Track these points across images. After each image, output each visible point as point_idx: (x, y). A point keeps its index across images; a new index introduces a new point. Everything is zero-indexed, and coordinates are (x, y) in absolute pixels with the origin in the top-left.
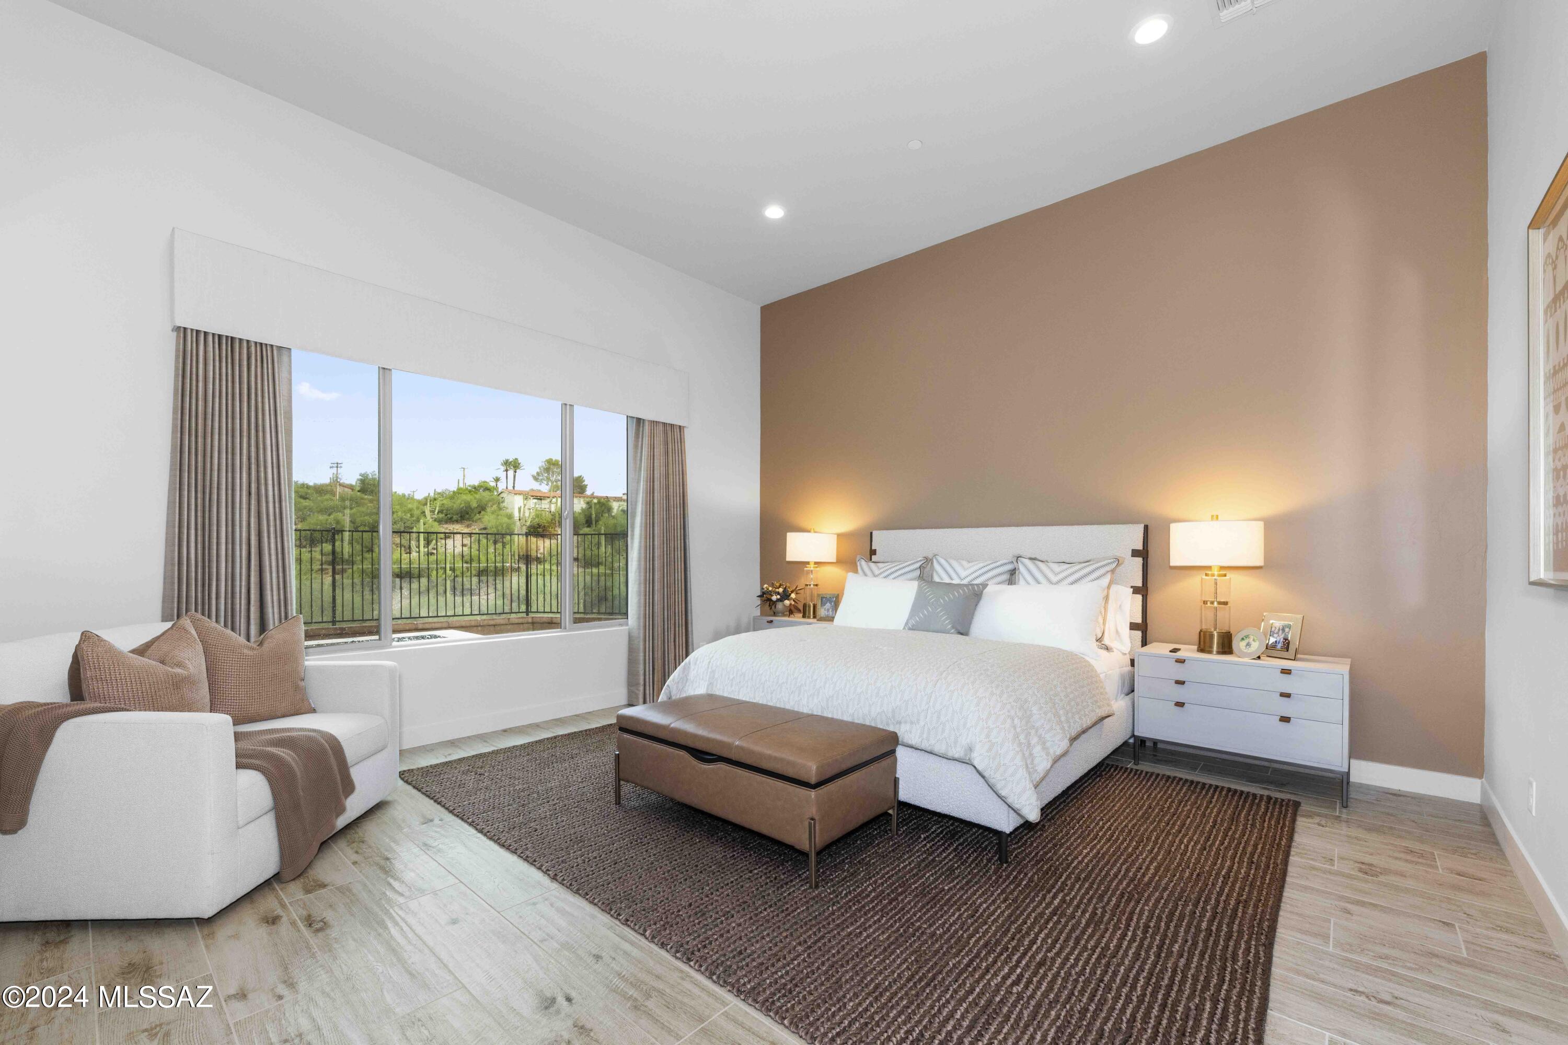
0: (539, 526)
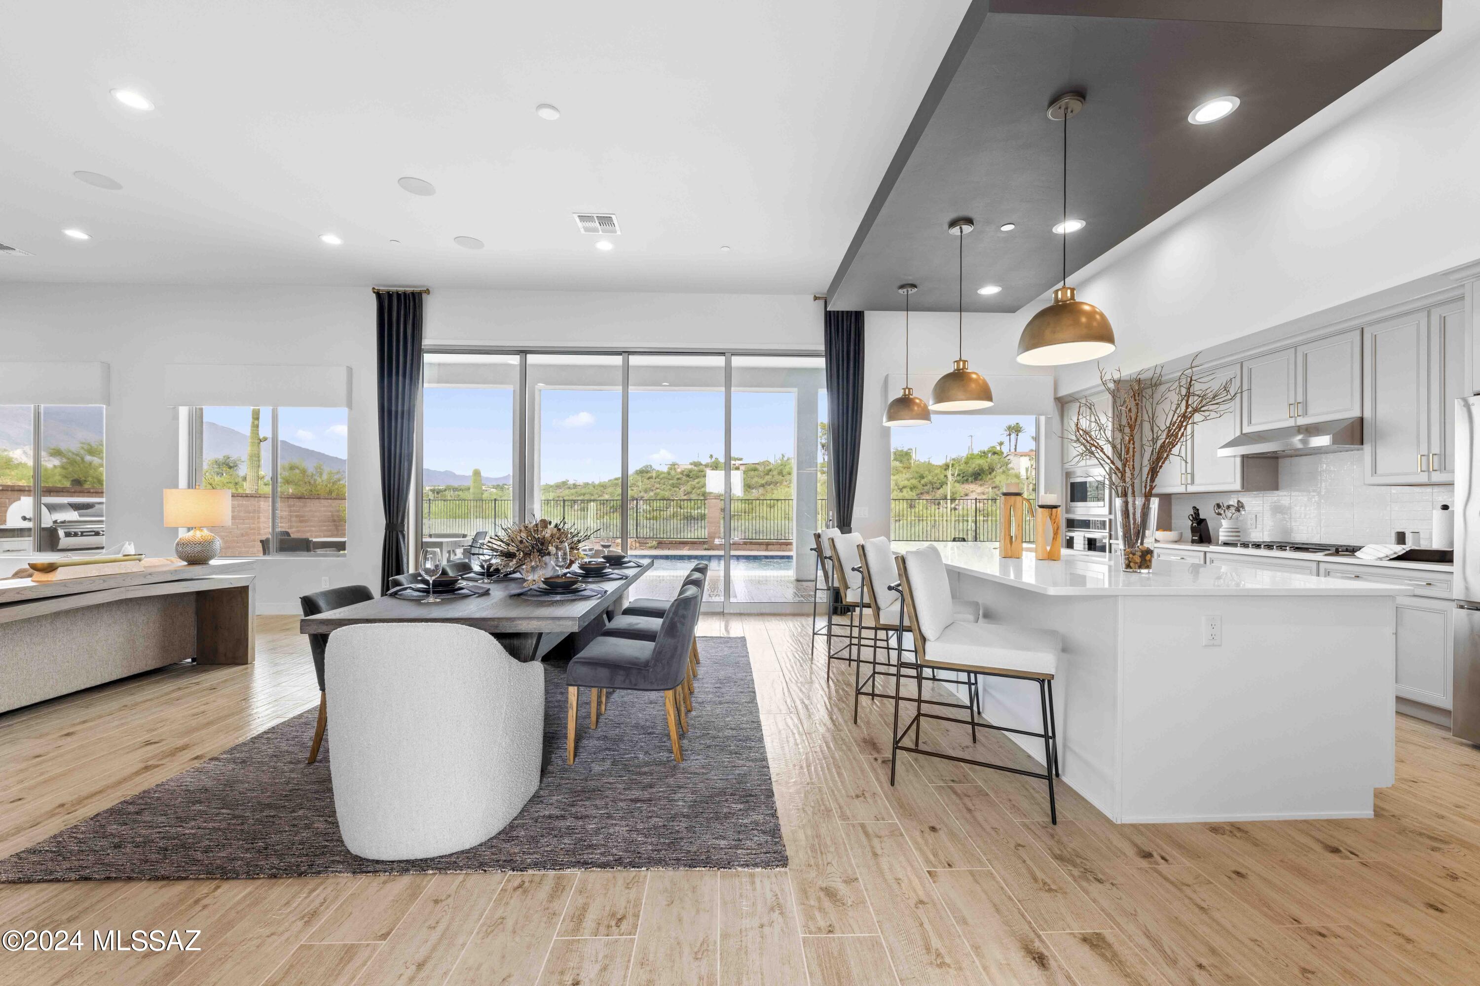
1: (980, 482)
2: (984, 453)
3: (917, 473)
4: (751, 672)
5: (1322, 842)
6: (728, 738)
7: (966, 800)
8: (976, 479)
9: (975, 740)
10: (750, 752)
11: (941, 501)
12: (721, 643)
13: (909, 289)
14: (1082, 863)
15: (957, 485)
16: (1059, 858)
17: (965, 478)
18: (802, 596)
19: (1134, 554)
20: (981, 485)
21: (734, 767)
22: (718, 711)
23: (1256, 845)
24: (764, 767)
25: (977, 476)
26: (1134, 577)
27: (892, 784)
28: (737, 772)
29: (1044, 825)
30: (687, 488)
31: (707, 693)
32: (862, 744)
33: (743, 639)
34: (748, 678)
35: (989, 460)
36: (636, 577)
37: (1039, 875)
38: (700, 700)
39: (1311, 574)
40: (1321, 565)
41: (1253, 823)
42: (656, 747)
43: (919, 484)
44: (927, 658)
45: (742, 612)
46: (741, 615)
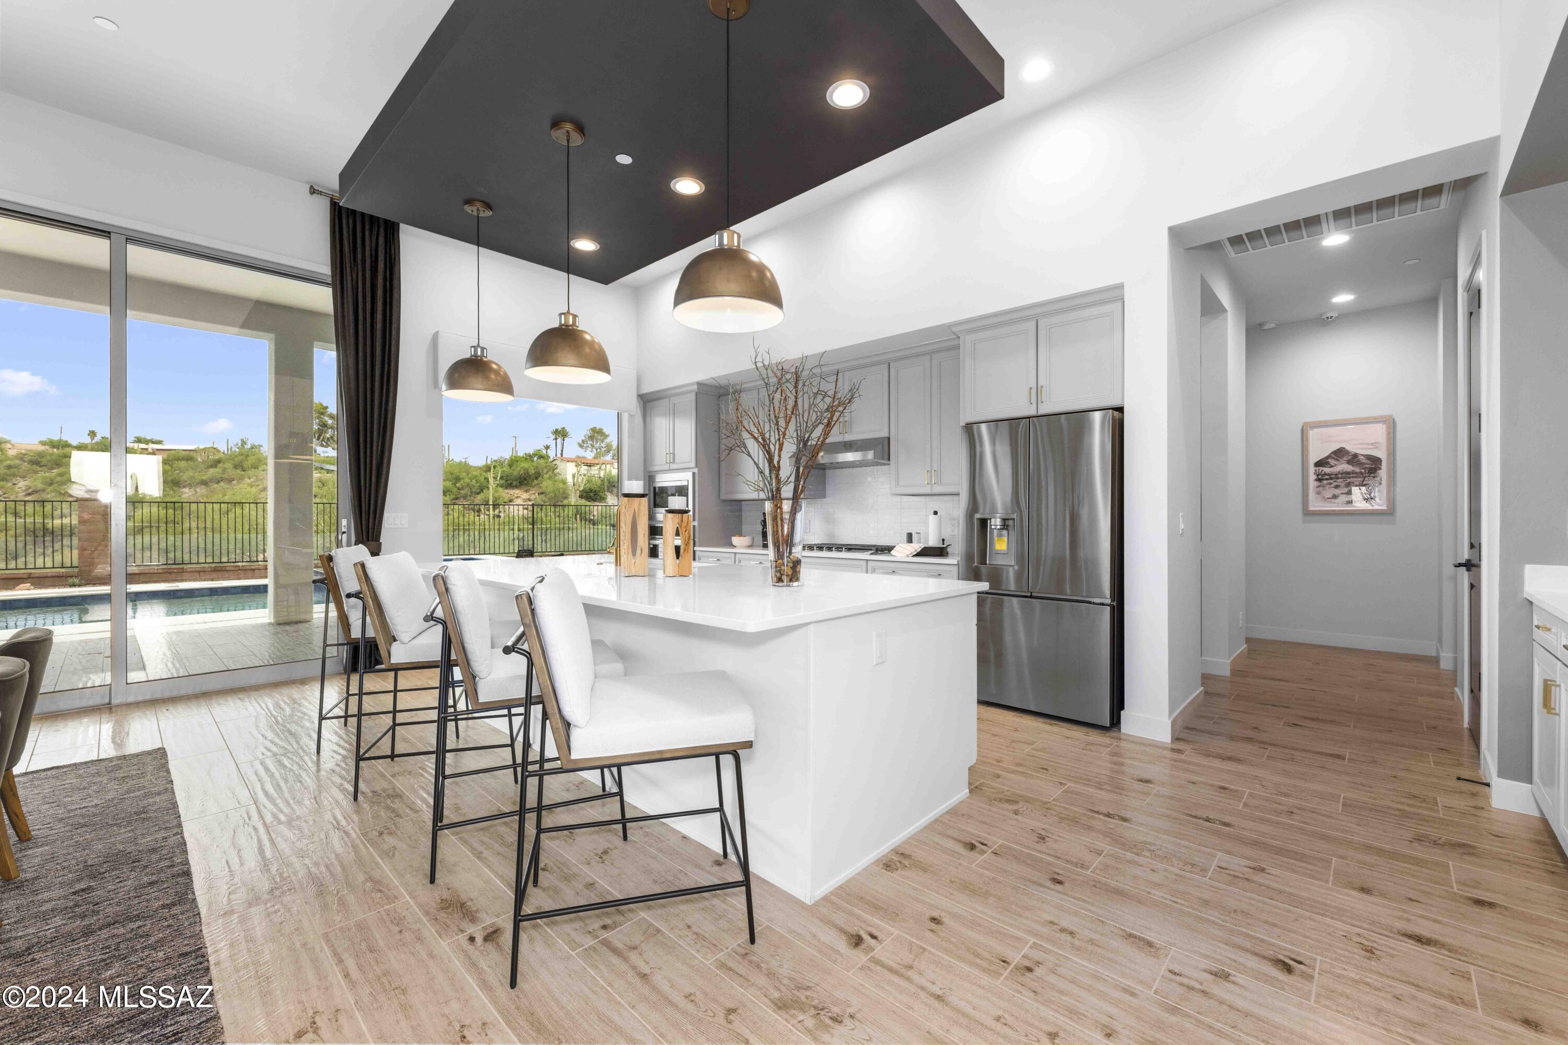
0: (591, 491)
1: (526, 488)
2: (530, 456)
3: (451, 474)
4: (180, 825)
5: (960, 841)
11: (482, 508)
12: (98, 774)
15: (500, 489)
20: (527, 491)
23: (925, 870)
41: (907, 842)
43: (453, 486)
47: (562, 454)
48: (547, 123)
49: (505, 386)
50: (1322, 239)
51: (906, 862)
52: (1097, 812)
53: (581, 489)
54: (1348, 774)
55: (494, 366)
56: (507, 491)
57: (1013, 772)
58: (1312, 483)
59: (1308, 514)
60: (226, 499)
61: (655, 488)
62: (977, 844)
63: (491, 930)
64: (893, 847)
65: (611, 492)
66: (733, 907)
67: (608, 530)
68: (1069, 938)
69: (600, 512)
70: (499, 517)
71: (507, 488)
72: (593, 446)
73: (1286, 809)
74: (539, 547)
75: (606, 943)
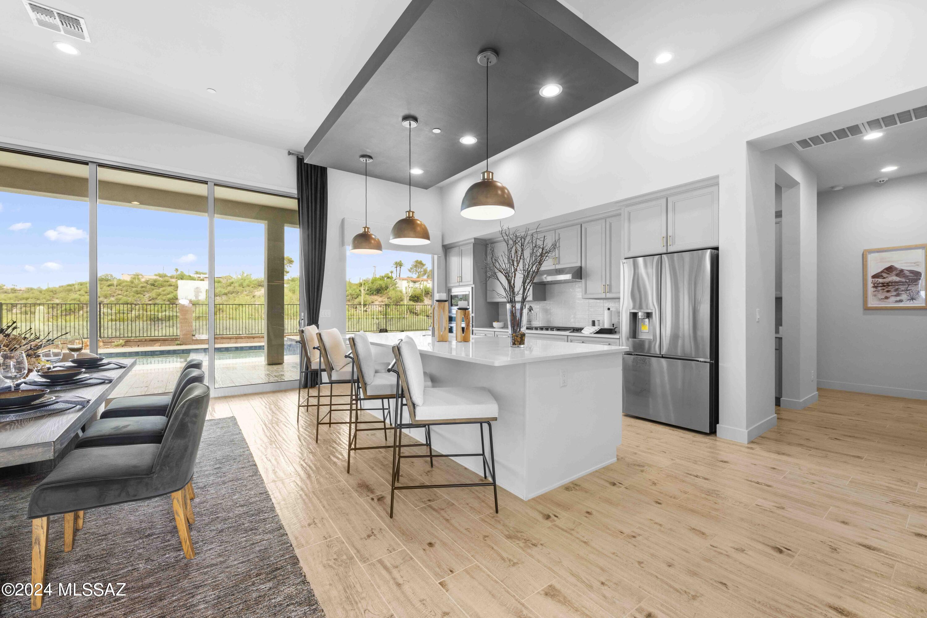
0: (416, 296)
1: (381, 295)
4: (248, 447)
5: (608, 481)
6: (240, 516)
7: (442, 512)
8: (378, 293)
9: (432, 465)
10: (265, 525)
11: (358, 306)
13: (367, 159)
14: (521, 535)
15: (367, 296)
16: (509, 537)
17: (372, 292)
18: (275, 376)
19: (517, 337)
21: (253, 544)
22: (223, 492)
24: (283, 535)
25: (379, 291)
26: (517, 350)
27: (391, 517)
28: (257, 549)
29: (492, 516)
30: (153, 294)
31: (208, 476)
32: (359, 489)
33: (233, 419)
34: (247, 452)
35: (385, 282)
36: (121, 378)
37: (505, 555)
38: (201, 485)
39: (565, 341)
40: (569, 337)
41: (579, 479)
42: (158, 549)
44: (417, 418)
45: (227, 395)
46: (225, 397)
47: (400, 276)
48: (401, 119)
49: (378, 247)
50: (863, 136)
51: (577, 488)
52: (690, 475)
53: (410, 295)
54: (861, 466)
55: (373, 236)
56: (370, 297)
57: (645, 452)
58: (870, 289)
59: (867, 309)
60: (236, 302)
61: (451, 296)
62: (617, 483)
63: (380, 497)
64: (571, 481)
65: (427, 297)
66: (489, 498)
67: (426, 319)
68: (659, 527)
69: (421, 308)
70: (366, 311)
71: (370, 295)
72: (416, 271)
73: (810, 481)
74: (389, 328)
75: (430, 506)
